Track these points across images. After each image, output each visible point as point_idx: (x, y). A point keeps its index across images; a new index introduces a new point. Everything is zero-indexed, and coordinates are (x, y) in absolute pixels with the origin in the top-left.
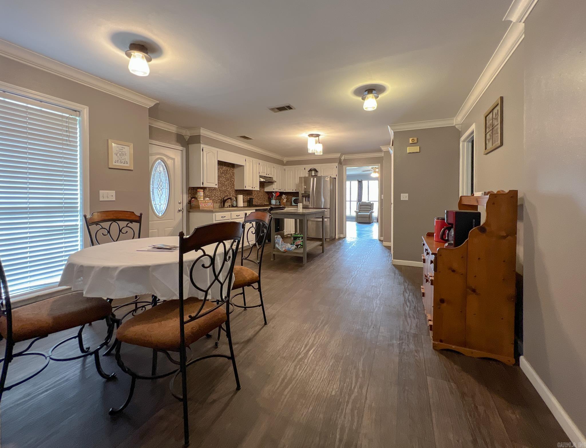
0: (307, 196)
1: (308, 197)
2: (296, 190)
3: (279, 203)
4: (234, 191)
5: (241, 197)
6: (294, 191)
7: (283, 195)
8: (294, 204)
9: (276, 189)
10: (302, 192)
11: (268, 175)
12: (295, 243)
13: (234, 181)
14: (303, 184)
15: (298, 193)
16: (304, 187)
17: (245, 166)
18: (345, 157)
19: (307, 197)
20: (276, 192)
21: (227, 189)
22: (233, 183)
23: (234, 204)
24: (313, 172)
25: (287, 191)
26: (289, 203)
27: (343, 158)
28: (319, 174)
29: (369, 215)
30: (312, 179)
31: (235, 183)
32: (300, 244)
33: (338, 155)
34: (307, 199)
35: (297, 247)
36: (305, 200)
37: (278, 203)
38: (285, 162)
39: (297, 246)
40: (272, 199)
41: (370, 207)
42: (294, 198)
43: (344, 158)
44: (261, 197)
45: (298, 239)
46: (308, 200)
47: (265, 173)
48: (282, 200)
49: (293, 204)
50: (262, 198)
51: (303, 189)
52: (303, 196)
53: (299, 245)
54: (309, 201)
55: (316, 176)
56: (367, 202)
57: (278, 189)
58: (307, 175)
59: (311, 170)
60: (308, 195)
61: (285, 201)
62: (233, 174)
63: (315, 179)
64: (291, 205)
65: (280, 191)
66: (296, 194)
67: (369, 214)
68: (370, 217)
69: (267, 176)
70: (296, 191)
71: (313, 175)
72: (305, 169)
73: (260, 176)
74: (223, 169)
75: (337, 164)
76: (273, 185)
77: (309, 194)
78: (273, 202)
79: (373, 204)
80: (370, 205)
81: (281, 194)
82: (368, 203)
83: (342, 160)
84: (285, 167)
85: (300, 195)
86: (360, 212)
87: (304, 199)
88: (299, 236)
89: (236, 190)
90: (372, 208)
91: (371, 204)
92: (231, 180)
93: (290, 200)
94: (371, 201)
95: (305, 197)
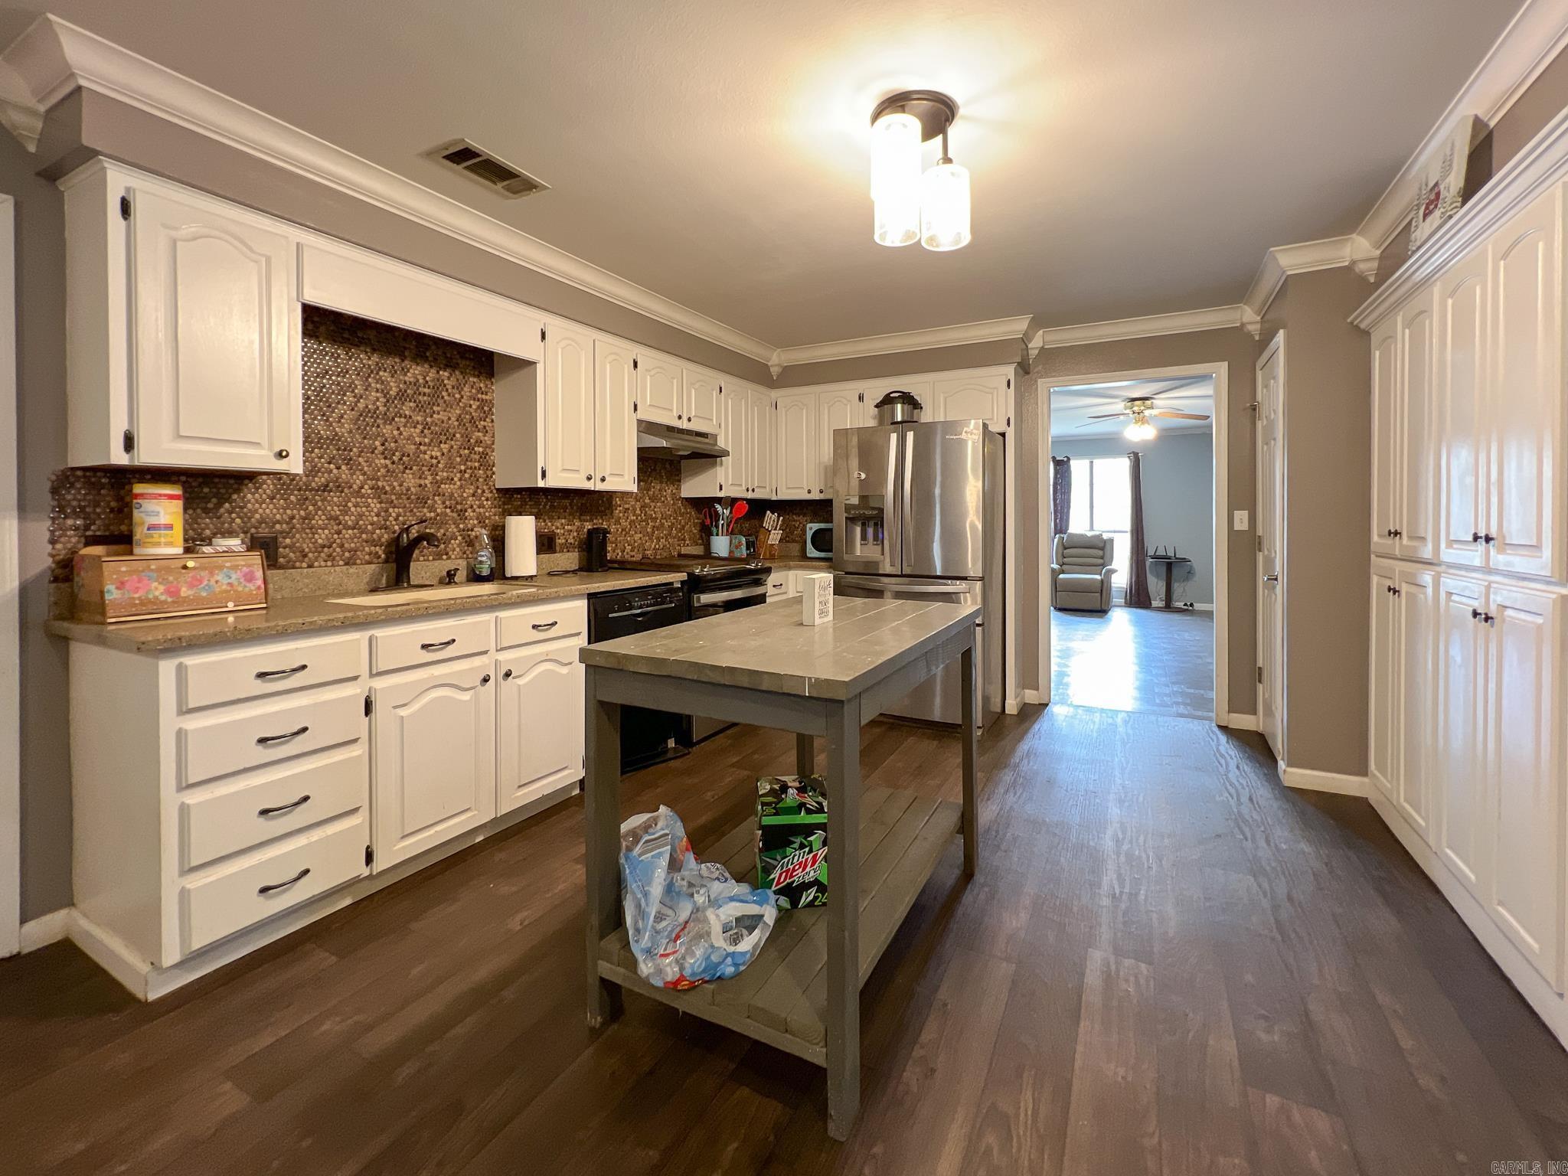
0: (869, 517)
1: (876, 524)
2: (821, 491)
3: (748, 548)
4: (488, 494)
5: (522, 530)
6: (815, 496)
7: (768, 512)
8: (816, 554)
9: (733, 488)
10: (847, 495)
11: (689, 420)
12: (775, 875)
13: (490, 447)
14: (854, 462)
15: (828, 503)
16: (856, 475)
17: (540, 367)
18: (1049, 338)
19: (872, 523)
20: (732, 502)
21: (437, 483)
22: (484, 455)
23: (481, 562)
24: (899, 406)
25: (785, 495)
26: (795, 548)
27: (1036, 343)
28: (926, 416)
29: (1102, 581)
30: (894, 437)
31: (496, 456)
32: (816, 882)
33: (1014, 327)
34: (870, 531)
35: (794, 903)
36: (864, 537)
37: (744, 548)
38: (775, 371)
39: (792, 892)
40: (714, 530)
41: (1100, 553)
42: (812, 527)
43: (1041, 345)
44: (663, 524)
45: (798, 840)
46: (876, 538)
47: (671, 410)
48: (761, 537)
49: (812, 552)
50: (671, 527)
51: (855, 483)
52: (851, 520)
53: (805, 886)
54: (878, 539)
55: (908, 422)
56: (1090, 534)
57: (744, 488)
58: (872, 423)
59: (888, 401)
60: (875, 512)
61: (775, 537)
62: (480, 408)
63: (910, 436)
64: (804, 556)
65: (750, 495)
66: (821, 508)
67: (1098, 577)
68: (1103, 589)
69: (684, 425)
70: (822, 497)
71: (899, 419)
72: (861, 398)
73: (640, 422)
74: (409, 377)
75: (1009, 371)
76: (718, 468)
77: (881, 510)
78: (721, 545)
79: (1111, 541)
80: (1101, 545)
81: (758, 508)
82: (1092, 537)
83: (1033, 353)
84: (774, 394)
85: (839, 516)
86: (1063, 572)
87: (858, 530)
88: (803, 818)
89: (507, 494)
90: (1107, 558)
91: (1105, 542)
92: (467, 437)
93: (798, 532)
94: (1103, 532)
95: (863, 524)
